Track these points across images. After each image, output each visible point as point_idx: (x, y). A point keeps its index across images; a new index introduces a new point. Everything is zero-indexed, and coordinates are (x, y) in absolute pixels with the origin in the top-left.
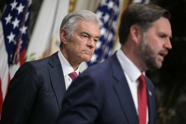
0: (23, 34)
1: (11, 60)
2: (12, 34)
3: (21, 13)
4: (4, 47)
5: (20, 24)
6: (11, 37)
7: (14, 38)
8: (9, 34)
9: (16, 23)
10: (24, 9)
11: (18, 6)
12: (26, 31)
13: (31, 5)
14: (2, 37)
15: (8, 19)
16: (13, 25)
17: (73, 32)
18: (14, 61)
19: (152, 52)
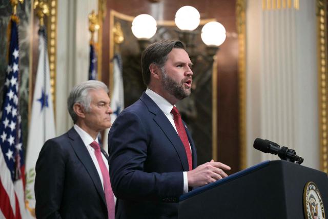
0: (20, 151)
1: (14, 176)
2: (9, 151)
3: (14, 130)
4: (5, 165)
5: (15, 140)
6: (10, 154)
7: (13, 155)
8: (7, 152)
9: (11, 140)
10: (16, 126)
11: (10, 123)
12: (22, 147)
13: (21, 122)
14: (2, 155)
15: (4, 137)
16: (9, 143)
17: (89, 104)
18: (17, 177)
19: (175, 83)
